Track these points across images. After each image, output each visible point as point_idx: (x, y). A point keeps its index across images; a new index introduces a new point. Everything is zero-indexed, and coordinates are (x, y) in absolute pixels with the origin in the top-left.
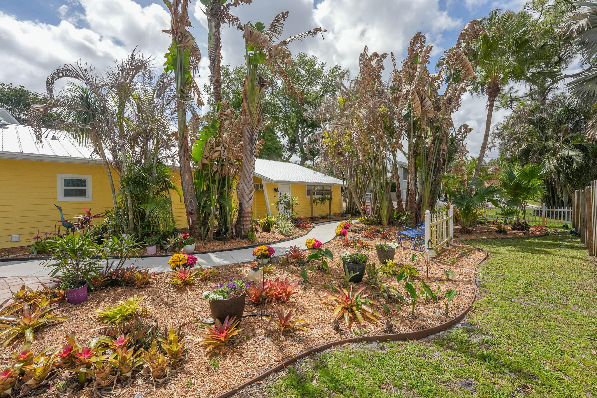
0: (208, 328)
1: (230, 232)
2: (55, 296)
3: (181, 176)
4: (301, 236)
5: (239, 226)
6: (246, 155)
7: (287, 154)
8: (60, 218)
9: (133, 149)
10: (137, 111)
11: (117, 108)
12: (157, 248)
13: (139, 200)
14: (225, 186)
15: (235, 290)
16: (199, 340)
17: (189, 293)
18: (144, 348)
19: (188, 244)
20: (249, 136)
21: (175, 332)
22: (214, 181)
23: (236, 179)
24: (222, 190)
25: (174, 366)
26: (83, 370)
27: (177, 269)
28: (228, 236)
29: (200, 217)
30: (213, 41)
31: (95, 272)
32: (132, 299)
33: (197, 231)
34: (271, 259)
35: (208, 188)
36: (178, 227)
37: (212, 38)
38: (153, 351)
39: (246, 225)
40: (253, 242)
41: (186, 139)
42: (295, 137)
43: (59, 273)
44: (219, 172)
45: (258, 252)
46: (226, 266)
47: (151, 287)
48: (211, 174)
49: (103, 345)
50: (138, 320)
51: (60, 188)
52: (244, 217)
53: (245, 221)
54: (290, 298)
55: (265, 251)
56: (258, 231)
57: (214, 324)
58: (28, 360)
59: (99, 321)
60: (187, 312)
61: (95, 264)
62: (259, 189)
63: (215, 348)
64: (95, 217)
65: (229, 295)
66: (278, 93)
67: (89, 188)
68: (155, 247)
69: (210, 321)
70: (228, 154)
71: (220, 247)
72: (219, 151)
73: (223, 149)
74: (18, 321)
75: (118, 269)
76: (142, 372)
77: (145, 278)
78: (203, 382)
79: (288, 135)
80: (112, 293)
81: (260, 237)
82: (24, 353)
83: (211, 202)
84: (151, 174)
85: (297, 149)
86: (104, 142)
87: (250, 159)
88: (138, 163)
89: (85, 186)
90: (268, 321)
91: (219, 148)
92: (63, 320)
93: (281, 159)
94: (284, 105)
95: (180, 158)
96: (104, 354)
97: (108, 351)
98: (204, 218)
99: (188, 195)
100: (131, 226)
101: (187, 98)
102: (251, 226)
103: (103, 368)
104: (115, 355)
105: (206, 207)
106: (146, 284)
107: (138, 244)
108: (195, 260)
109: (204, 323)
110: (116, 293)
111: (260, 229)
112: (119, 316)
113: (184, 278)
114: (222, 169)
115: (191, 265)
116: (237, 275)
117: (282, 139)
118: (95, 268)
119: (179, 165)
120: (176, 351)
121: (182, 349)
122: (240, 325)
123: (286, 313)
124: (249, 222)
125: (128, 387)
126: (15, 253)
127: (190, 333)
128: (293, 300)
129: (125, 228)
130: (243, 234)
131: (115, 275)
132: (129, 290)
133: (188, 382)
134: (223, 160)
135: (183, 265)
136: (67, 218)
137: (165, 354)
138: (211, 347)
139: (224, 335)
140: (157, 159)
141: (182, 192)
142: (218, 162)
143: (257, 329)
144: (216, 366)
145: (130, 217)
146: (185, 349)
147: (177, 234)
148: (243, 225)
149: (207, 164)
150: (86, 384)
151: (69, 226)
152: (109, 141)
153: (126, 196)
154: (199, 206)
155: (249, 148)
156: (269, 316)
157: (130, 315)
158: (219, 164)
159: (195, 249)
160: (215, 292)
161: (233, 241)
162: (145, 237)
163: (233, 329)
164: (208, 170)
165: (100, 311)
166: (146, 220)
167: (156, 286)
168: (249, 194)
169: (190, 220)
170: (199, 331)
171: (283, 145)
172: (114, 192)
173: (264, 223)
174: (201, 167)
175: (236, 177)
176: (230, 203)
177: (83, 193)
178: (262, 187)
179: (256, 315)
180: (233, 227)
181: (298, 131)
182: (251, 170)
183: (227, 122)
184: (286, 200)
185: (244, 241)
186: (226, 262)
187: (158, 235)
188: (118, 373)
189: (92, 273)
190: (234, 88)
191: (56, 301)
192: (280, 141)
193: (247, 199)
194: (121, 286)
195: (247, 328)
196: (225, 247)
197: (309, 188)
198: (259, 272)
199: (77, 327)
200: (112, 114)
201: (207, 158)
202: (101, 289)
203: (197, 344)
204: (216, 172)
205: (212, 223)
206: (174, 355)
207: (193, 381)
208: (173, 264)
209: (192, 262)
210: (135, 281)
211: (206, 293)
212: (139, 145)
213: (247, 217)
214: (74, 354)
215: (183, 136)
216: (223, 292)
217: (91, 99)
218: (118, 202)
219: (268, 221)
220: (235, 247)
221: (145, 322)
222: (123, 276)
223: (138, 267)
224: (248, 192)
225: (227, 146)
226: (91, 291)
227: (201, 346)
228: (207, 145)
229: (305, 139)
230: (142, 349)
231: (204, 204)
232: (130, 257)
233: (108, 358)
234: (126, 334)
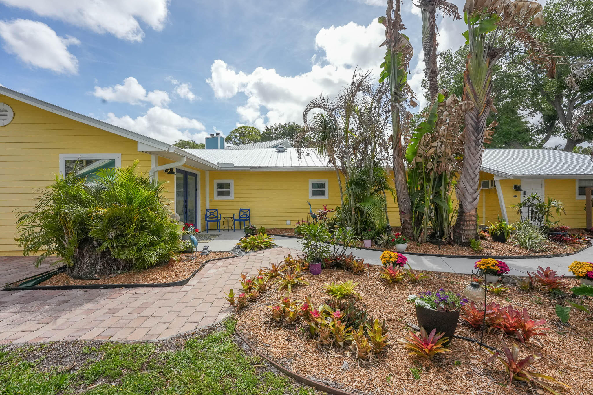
0: (413, 334)
1: (446, 236)
2: (304, 266)
3: (395, 177)
4: (563, 255)
5: (458, 231)
6: (469, 148)
7: (538, 139)
8: (309, 211)
9: (356, 156)
10: (358, 122)
11: (344, 124)
12: (372, 242)
13: (360, 198)
14: (441, 185)
15: (446, 304)
16: (403, 341)
17: (397, 291)
18: (353, 327)
19: (400, 243)
20: (473, 124)
21: (379, 324)
22: (428, 180)
23: (456, 177)
24: (438, 190)
25: (377, 355)
26: (313, 325)
27: (388, 265)
28: (443, 240)
29: (412, 217)
30: (428, 30)
31: (326, 254)
32: (349, 282)
33: (410, 231)
34: (503, 277)
35: (422, 187)
36: (391, 225)
37: (426, 29)
38: (360, 332)
39: (468, 230)
40: (476, 252)
41: (400, 139)
42: (555, 112)
43: (306, 250)
44: (435, 170)
45: (483, 265)
46: (439, 274)
47: (364, 276)
48: (425, 172)
49: (326, 312)
50: (352, 301)
51: (311, 189)
52: (465, 221)
53: (467, 225)
54: (530, 339)
55: (493, 266)
56: (486, 240)
57: (419, 331)
58: (287, 304)
59: (326, 293)
60: (394, 309)
61: (327, 248)
62: (490, 187)
63: (417, 357)
64: (329, 211)
65: (438, 307)
66: (524, 57)
67: (326, 189)
68: (370, 240)
69: (416, 326)
70: (445, 149)
71: (434, 251)
72: (434, 147)
73: (440, 144)
74: (286, 277)
75: (341, 254)
76: (351, 347)
77: (360, 267)
78: (401, 384)
79: (542, 110)
80: (336, 273)
81: (487, 247)
82: (286, 299)
83: (424, 202)
84: (369, 176)
85: (559, 128)
86: (335, 152)
87: (475, 152)
88: (359, 167)
89: (324, 188)
90: (491, 355)
91: (435, 144)
92: (307, 284)
93: (528, 145)
94: (534, 72)
95: (394, 159)
96: (326, 319)
97: (329, 318)
98: (418, 218)
99: (401, 195)
100: (353, 220)
101: (401, 99)
102: (474, 232)
103: (324, 329)
104: (333, 323)
105: (419, 207)
106: (361, 272)
107: (356, 237)
108: (405, 260)
109: (409, 326)
110: (339, 274)
111: (489, 237)
112: (339, 293)
113: (393, 275)
114: (438, 166)
115: (401, 265)
116: (452, 286)
117: (529, 119)
118: (327, 250)
119: (393, 166)
120: (379, 342)
121: (385, 342)
122: (451, 344)
123: (522, 356)
124: (472, 228)
125: (340, 354)
126: (288, 232)
127: (394, 330)
128: (537, 343)
129: (349, 222)
130: (463, 240)
131: (339, 259)
132: (348, 273)
133: (387, 377)
134: (439, 157)
135: (393, 263)
136: (313, 211)
137: (369, 340)
138: (413, 354)
139: (429, 347)
140: (374, 162)
141: (396, 191)
142: (433, 159)
143: (473, 359)
144: (417, 377)
145: (353, 213)
146: (388, 343)
147: (390, 232)
148: (464, 230)
149: (421, 162)
150: (314, 336)
151: (314, 217)
152: (339, 151)
153: (350, 196)
154: (412, 206)
155: (474, 138)
156: (493, 350)
157: (347, 295)
158: (435, 161)
159: (407, 248)
160: (422, 298)
161: (450, 246)
162: (363, 232)
163: (439, 346)
164: (422, 169)
165: (327, 285)
166: (364, 217)
167: (368, 276)
168: (473, 194)
169: (403, 220)
170: (404, 332)
171: (532, 126)
172: (342, 192)
173: (496, 230)
174: (414, 166)
175: (456, 174)
176: (448, 204)
177: (322, 193)
178: (493, 184)
179: (473, 342)
180: (451, 231)
181: (560, 101)
182: (476, 165)
183: (446, 113)
184: (536, 202)
185: (464, 249)
186: (440, 269)
187: (374, 231)
188: (334, 339)
189: (324, 254)
190: (456, 72)
191: (304, 270)
192: (526, 122)
193: (470, 200)
194: (343, 269)
195: (460, 352)
196: (439, 252)
197: (583, 184)
198: (480, 290)
199: (313, 292)
200: (340, 129)
201: (421, 156)
202: (330, 268)
203: (400, 344)
204: (432, 169)
205: (425, 224)
206: (377, 345)
207: (392, 378)
208: (384, 259)
209: (401, 261)
210: (353, 267)
211: (413, 296)
212: (360, 152)
213: (469, 221)
214: (309, 311)
215: (397, 137)
216: (430, 300)
217: (327, 121)
218: (344, 200)
219: (502, 228)
220: (453, 254)
221: (358, 305)
222: (345, 262)
223: (355, 256)
224: (471, 191)
225: (445, 140)
226: (324, 268)
227: (403, 348)
228: (422, 143)
229: (575, 111)
230: (352, 327)
231: (418, 204)
232: (351, 247)
233: (328, 324)
234: (341, 310)
